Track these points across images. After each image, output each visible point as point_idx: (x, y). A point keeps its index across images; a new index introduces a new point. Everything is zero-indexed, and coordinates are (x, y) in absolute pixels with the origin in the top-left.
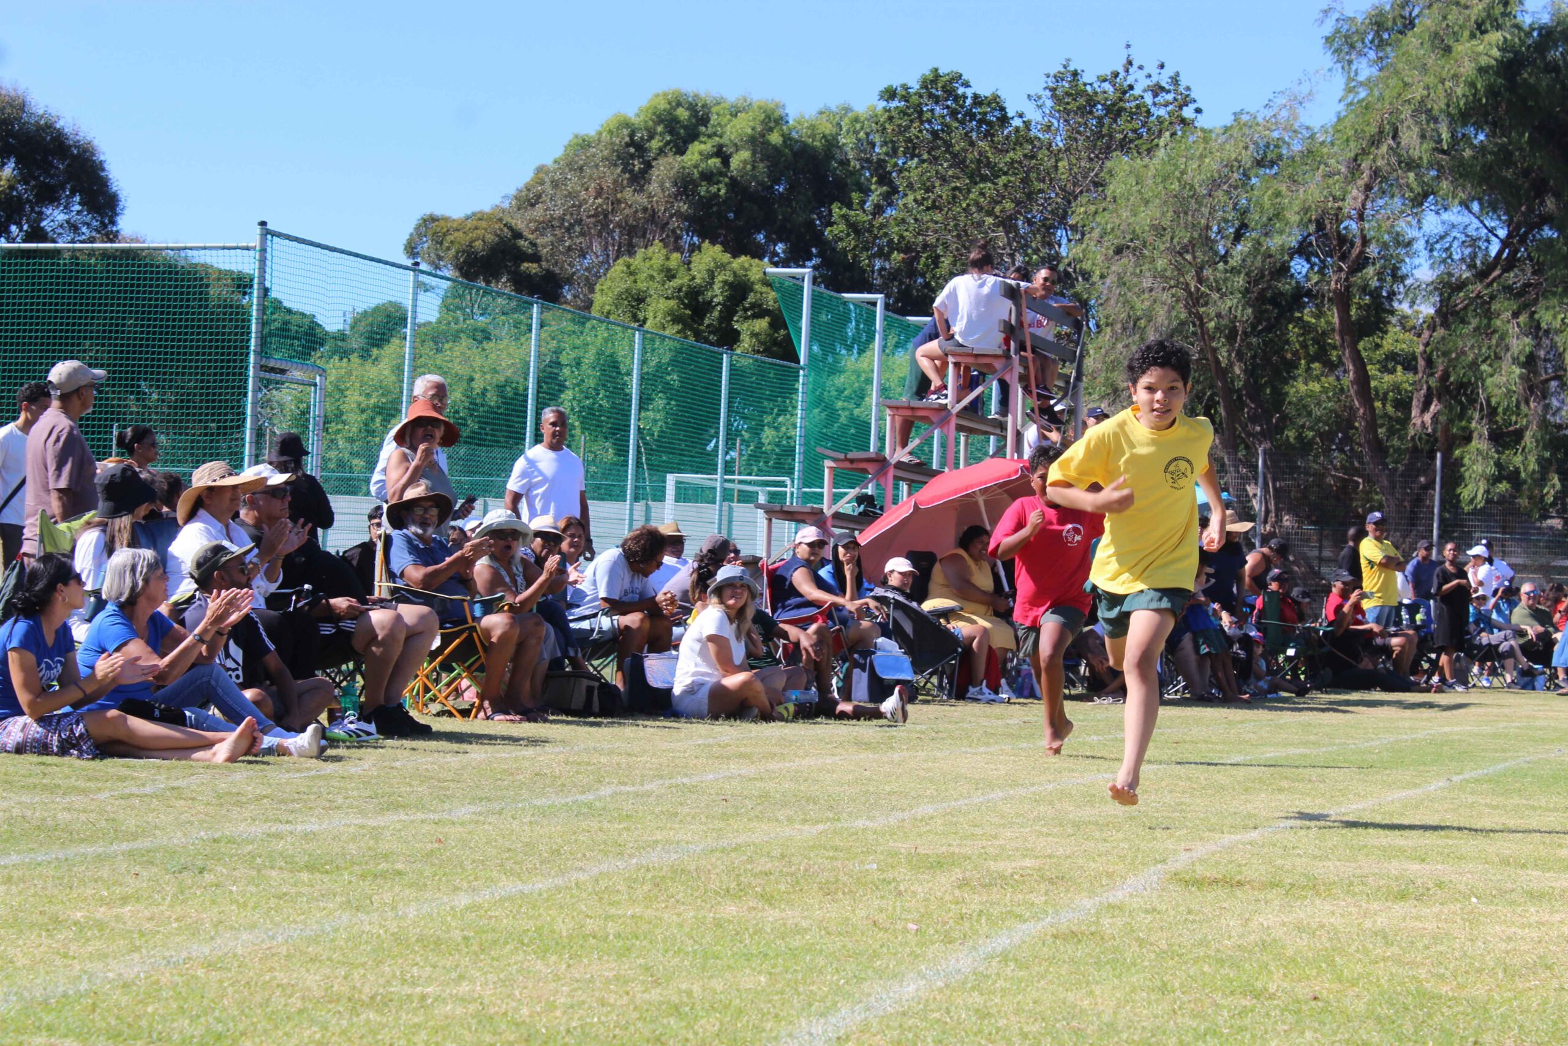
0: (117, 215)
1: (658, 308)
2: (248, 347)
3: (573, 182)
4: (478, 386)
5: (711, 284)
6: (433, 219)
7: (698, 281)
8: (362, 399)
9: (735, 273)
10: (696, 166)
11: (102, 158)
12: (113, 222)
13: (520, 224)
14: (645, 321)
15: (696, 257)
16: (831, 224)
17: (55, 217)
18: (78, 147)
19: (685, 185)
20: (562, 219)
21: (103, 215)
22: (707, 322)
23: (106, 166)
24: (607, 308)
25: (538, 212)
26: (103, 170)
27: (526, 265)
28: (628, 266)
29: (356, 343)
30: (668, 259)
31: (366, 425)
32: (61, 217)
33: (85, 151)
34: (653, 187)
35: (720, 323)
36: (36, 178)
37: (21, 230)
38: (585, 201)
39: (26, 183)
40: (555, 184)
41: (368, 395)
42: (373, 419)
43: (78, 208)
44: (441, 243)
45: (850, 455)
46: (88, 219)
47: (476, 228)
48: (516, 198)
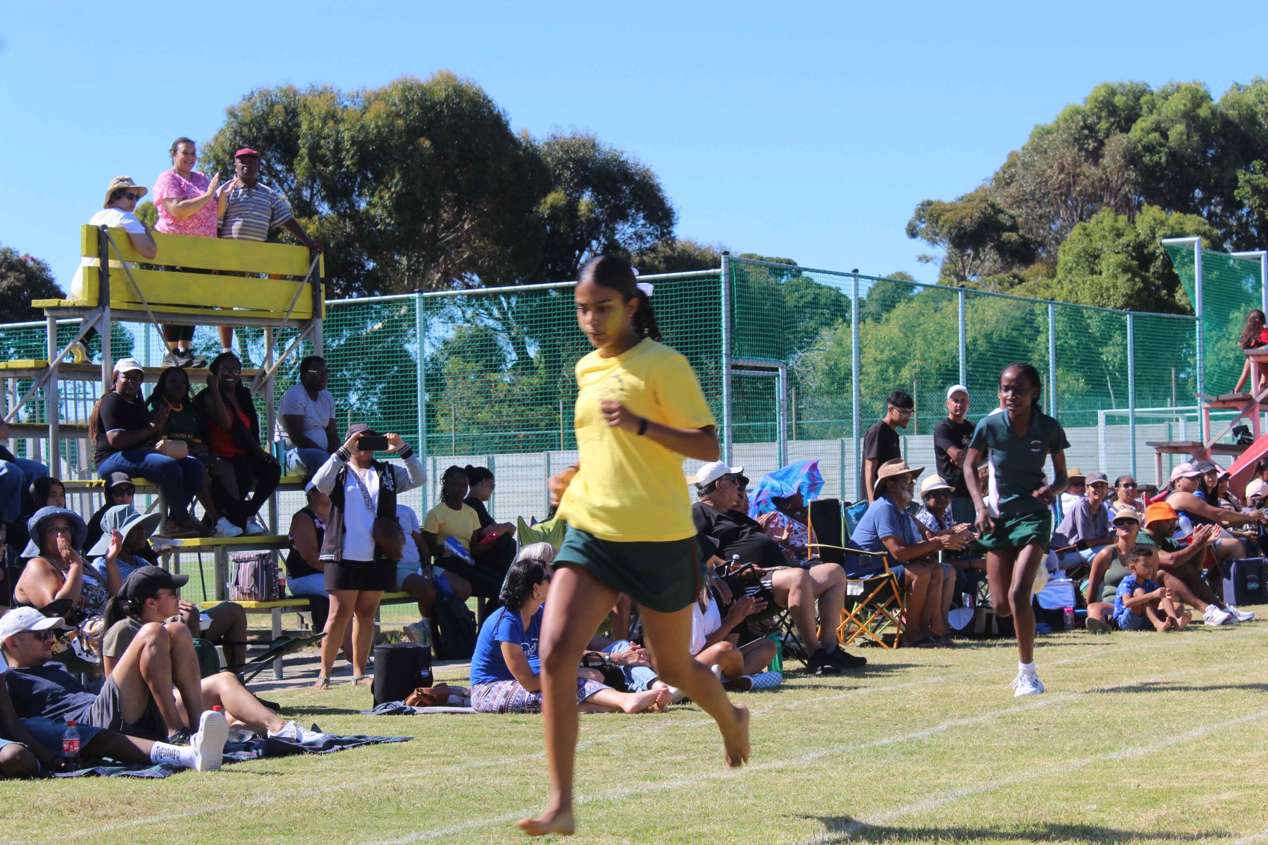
0: (672, 224)
1: (1110, 261)
2: (720, 352)
3: (1040, 163)
4: (970, 334)
5: (1154, 238)
6: (929, 203)
7: (1142, 237)
8: (878, 353)
9: (1173, 229)
10: (1140, 140)
11: (658, 181)
12: (670, 233)
13: (1000, 201)
14: (1101, 273)
15: (1138, 218)
16: (1238, 188)
17: (624, 232)
18: (637, 175)
19: (1132, 158)
20: (1033, 193)
21: (662, 227)
22: (1152, 270)
23: (663, 188)
24: (1070, 265)
25: (1013, 189)
26: (659, 190)
27: (1005, 235)
28: (1085, 229)
29: (872, 308)
30: (1116, 221)
31: (882, 372)
32: (630, 231)
33: (644, 177)
34: (1105, 161)
35: (1164, 269)
36: (608, 202)
37: (600, 244)
38: (1051, 177)
39: (601, 206)
40: (1025, 166)
41: (882, 351)
42: (888, 367)
43: (642, 222)
44: (937, 222)
45: (1221, 397)
46: (651, 230)
47: (965, 208)
48: (995, 179)
